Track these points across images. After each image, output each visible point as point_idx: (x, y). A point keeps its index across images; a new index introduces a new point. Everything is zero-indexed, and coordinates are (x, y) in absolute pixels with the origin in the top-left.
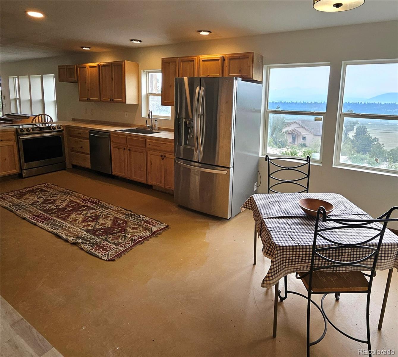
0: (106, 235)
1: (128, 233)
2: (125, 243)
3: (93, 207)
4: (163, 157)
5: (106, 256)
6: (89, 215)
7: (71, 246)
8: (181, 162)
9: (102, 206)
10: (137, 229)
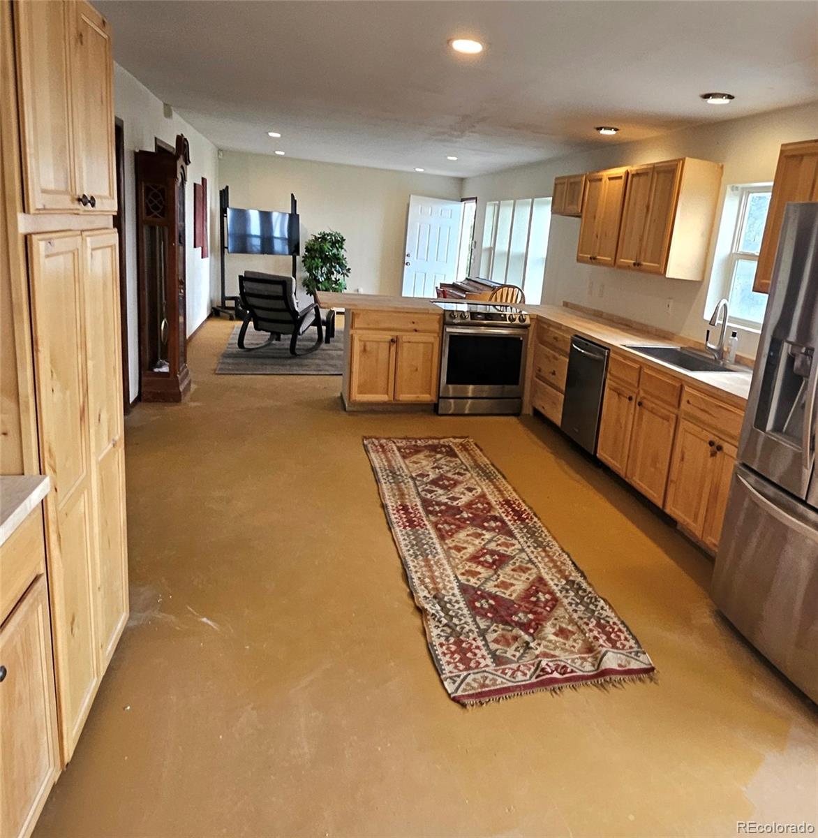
0: (491, 618)
1: (540, 639)
2: (517, 665)
3: (512, 528)
4: (716, 449)
5: (457, 684)
6: (492, 546)
7: (412, 613)
8: (748, 482)
9: (532, 533)
10: (567, 638)
